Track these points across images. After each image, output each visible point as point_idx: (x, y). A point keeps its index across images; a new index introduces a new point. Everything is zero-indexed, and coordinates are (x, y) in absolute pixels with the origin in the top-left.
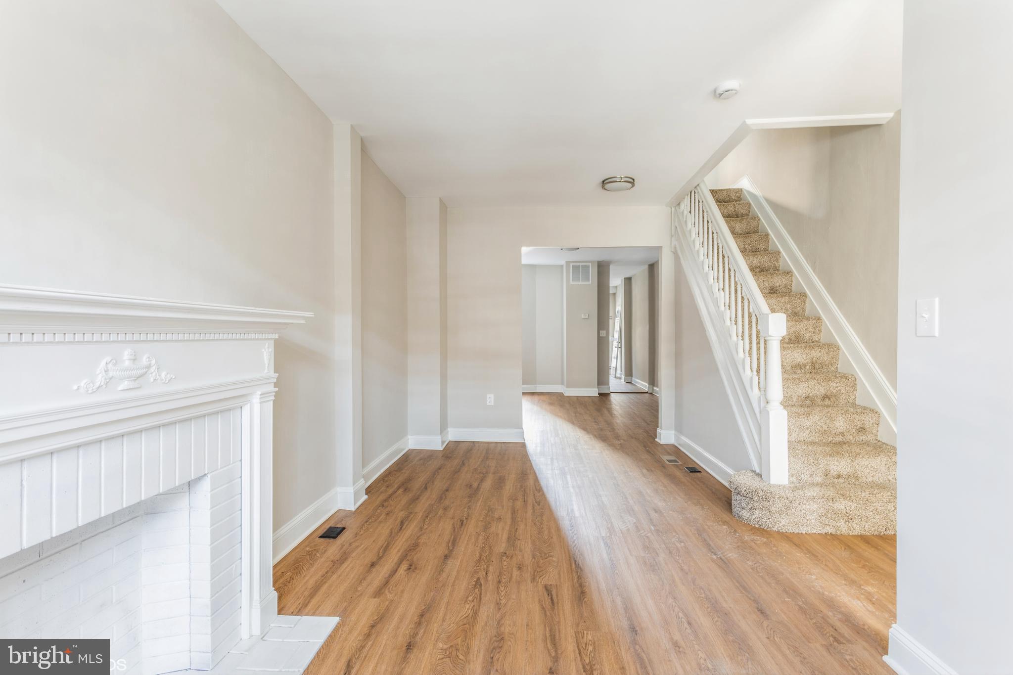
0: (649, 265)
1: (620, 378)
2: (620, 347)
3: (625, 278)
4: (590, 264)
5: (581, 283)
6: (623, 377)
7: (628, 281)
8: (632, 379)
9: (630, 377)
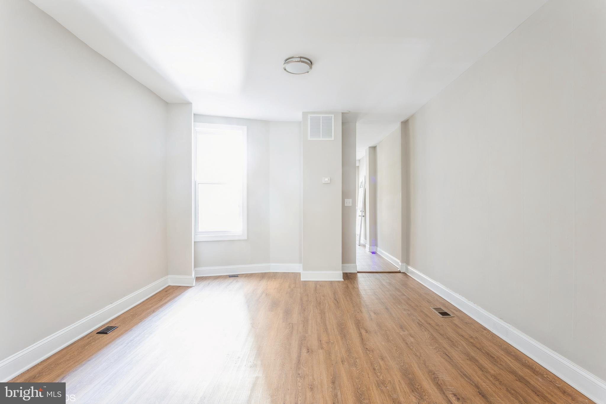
0: (402, 122)
1: (364, 246)
2: (364, 216)
3: (370, 147)
4: (333, 116)
5: (321, 139)
6: (368, 246)
7: (373, 149)
8: (377, 248)
9: (375, 247)
